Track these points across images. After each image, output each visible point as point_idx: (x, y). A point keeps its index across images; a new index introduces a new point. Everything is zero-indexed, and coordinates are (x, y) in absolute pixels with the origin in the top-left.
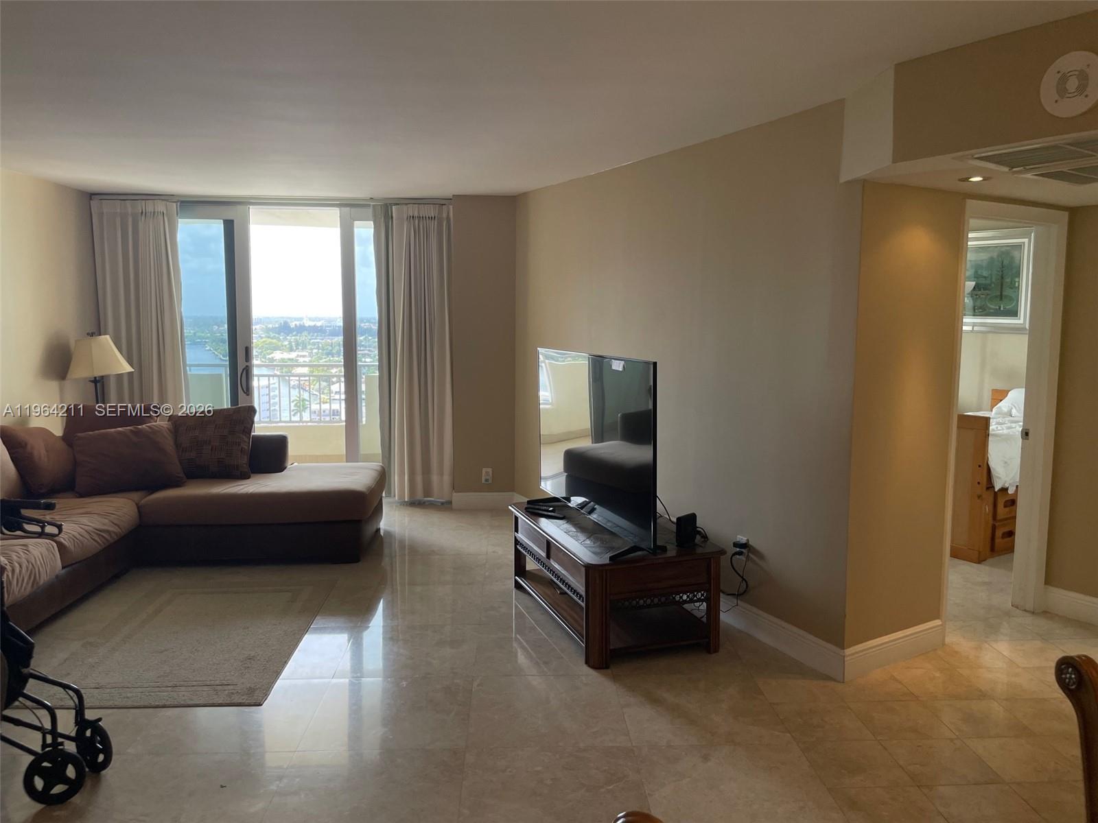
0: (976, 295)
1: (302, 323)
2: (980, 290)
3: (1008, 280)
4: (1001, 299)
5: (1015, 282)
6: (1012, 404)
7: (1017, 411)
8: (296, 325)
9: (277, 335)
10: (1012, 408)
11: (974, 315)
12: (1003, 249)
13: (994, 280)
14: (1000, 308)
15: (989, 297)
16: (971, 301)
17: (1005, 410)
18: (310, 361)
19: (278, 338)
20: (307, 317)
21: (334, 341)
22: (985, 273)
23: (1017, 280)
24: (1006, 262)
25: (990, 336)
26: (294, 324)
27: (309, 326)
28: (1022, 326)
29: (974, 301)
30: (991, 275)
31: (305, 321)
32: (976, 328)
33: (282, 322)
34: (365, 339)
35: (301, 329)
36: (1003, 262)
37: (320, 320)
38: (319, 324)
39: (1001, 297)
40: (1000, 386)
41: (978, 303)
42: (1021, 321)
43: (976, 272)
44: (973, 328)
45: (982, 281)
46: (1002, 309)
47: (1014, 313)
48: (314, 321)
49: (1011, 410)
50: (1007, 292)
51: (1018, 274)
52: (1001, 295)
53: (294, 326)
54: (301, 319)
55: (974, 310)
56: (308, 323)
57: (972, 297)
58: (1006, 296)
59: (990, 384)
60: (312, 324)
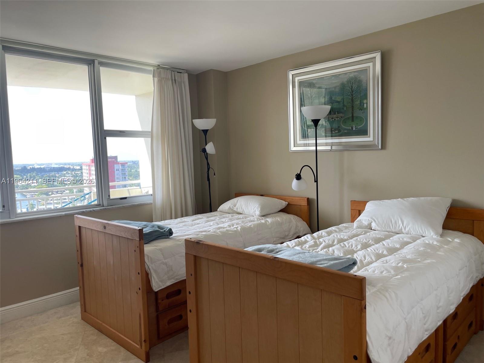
0: (332, 118)
1: (33, 167)
2: (335, 114)
3: (358, 102)
4: (353, 121)
5: (364, 103)
6: (372, 218)
7: (377, 224)
8: (30, 168)
9: (20, 173)
10: (372, 222)
11: (332, 136)
12: (352, 75)
13: (345, 103)
14: (352, 128)
15: (343, 119)
16: (328, 124)
17: (366, 223)
18: (37, 185)
19: (21, 174)
20: (36, 163)
21: (50, 175)
22: (339, 99)
23: (365, 101)
24: (355, 86)
25: (346, 153)
26: (29, 167)
27: (37, 168)
28: (372, 143)
29: (331, 123)
30: (343, 99)
31: (35, 166)
32: (334, 148)
33: (23, 167)
34: (67, 173)
35: (33, 170)
36: (352, 87)
37: (43, 165)
38: (42, 167)
39: (353, 118)
40: (358, 197)
41: (335, 126)
42: (371, 139)
43: (331, 98)
44: (331, 148)
45: (336, 105)
46: (354, 129)
47: (364, 132)
48: (40, 166)
49: (371, 224)
50: (357, 113)
51: (365, 96)
52: (353, 116)
53: (29, 168)
54: (33, 165)
55: (332, 131)
56: (36, 167)
57: (329, 120)
58: (357, 117)
59: (349, 196)
60: (39, 167)
